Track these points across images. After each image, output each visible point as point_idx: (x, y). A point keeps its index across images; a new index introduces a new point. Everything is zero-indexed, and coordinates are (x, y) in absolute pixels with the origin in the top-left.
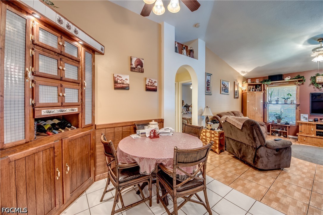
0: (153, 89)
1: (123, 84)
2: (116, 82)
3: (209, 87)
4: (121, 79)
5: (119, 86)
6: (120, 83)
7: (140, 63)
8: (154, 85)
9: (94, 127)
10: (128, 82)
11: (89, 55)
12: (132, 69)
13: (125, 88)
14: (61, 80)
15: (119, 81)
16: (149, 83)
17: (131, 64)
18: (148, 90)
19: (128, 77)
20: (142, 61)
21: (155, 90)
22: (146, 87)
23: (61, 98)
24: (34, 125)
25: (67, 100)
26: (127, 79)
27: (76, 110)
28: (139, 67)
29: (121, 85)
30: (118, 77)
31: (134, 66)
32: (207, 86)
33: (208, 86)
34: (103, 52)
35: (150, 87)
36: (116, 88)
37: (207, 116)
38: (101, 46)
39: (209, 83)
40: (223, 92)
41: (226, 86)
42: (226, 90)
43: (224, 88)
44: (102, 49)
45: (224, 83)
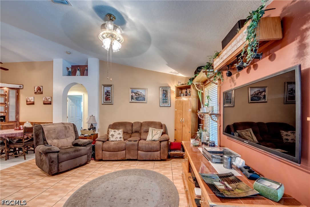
0: (48, 103)
1: (30, 102)
2: (27, 101)
3: (110, 97)
4: (29, 99)
5: (28, 103)
6: (29, 102)
7: (39, 89)
8: (48, 100)
9: (18, 123)
10: (33, 100)
11: (15, 91)
12: (35, 93)
13: (33, 104)
15: (28, 101)
16: (45, 100)
17: (35, 91)
18: (44, 104)
20: (41, 87)
22: (43, 103)
26: (32, 99)
28: (39, 91)
29: (30, 103)
30: (28, 99)
31: (36, 91)
32: (106, 96)
33: (108, 97)
34: (22, 88)
35: (45, 102)
36: (28, 104)
37: (92, 124)
38: (19, 86)
39: (110, 93)
40: (133, 101)
41: (140, 94)
42: (140, 98)
43: (136, 96)
44: (20, 87)
45: (135, 91)
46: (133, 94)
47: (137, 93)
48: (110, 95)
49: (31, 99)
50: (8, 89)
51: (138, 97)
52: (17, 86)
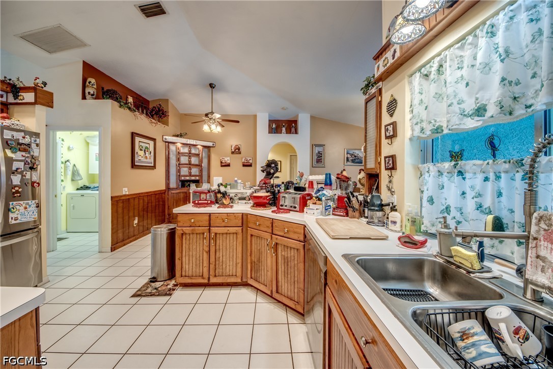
0: (249, 165)
2: (221, 162)
3: (322, 159)
5: (223, 164)
8: (249, 162)
10: (229, 162)
11: (206, 150)
13: (228, 165)
14: (190, 164)
15: (223, 162)
16: (246, 161)
18: (244, 166)
19: (229, 158)
20: (240, 146)
21: (251, 165)
22: (243, 164)
23: (190, 173)
24: (180, 184)
25: (193, 174)
27: (197, 178)
29: (225, 164)
30: (223, 159)
31: (233, 150)
32: (318, 158)
35: (245, 164)
36: (222, 166)
38: (212, 143)
39: (321, 154)
40: (349, 163)
41: (356, 155)
42: (356, 161)
43: (352, 158)
44: (213, 145)
45: (351, 152)
46: (349, 156)
47: (353, 155)
48: (321, 157)
49: (227, 160)
50: (202, 147)
51: (355, 159)
52: (210, 144)
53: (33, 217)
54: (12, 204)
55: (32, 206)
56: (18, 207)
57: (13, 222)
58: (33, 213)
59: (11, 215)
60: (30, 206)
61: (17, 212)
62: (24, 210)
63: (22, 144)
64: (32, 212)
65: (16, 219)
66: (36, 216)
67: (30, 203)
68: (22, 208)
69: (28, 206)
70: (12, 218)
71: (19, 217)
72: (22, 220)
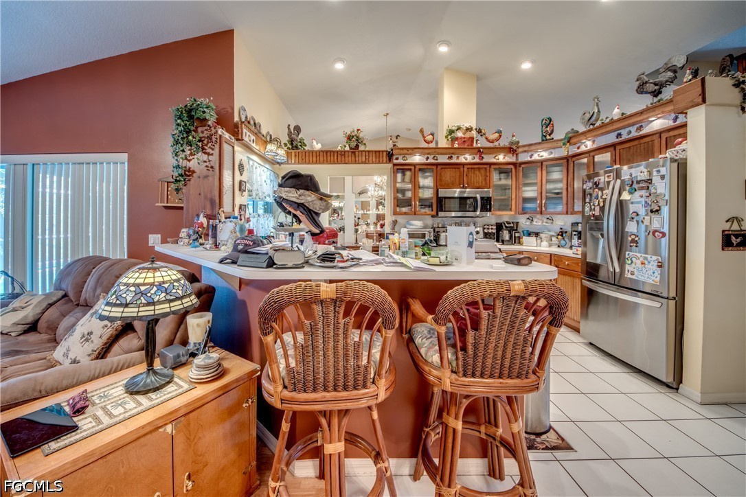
53: (653, 278)
54: (628, 254)
55: (652, 263)
56: (634, 260)
57: (629, 276)
58: (654, 273)
59: (627, 267)
60: (649, 262)
61: (633, 265)
62: (640, 266)
63: (641, 181)
64: (652, 271)
65: (632, 274)
66: (658, 279)
67: (649, 259)
68: (639, 262)
69: (646, 262)
70: (628, 271)
71: (636, 273)
72: (640, 277)
